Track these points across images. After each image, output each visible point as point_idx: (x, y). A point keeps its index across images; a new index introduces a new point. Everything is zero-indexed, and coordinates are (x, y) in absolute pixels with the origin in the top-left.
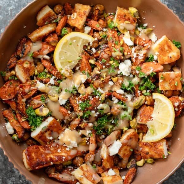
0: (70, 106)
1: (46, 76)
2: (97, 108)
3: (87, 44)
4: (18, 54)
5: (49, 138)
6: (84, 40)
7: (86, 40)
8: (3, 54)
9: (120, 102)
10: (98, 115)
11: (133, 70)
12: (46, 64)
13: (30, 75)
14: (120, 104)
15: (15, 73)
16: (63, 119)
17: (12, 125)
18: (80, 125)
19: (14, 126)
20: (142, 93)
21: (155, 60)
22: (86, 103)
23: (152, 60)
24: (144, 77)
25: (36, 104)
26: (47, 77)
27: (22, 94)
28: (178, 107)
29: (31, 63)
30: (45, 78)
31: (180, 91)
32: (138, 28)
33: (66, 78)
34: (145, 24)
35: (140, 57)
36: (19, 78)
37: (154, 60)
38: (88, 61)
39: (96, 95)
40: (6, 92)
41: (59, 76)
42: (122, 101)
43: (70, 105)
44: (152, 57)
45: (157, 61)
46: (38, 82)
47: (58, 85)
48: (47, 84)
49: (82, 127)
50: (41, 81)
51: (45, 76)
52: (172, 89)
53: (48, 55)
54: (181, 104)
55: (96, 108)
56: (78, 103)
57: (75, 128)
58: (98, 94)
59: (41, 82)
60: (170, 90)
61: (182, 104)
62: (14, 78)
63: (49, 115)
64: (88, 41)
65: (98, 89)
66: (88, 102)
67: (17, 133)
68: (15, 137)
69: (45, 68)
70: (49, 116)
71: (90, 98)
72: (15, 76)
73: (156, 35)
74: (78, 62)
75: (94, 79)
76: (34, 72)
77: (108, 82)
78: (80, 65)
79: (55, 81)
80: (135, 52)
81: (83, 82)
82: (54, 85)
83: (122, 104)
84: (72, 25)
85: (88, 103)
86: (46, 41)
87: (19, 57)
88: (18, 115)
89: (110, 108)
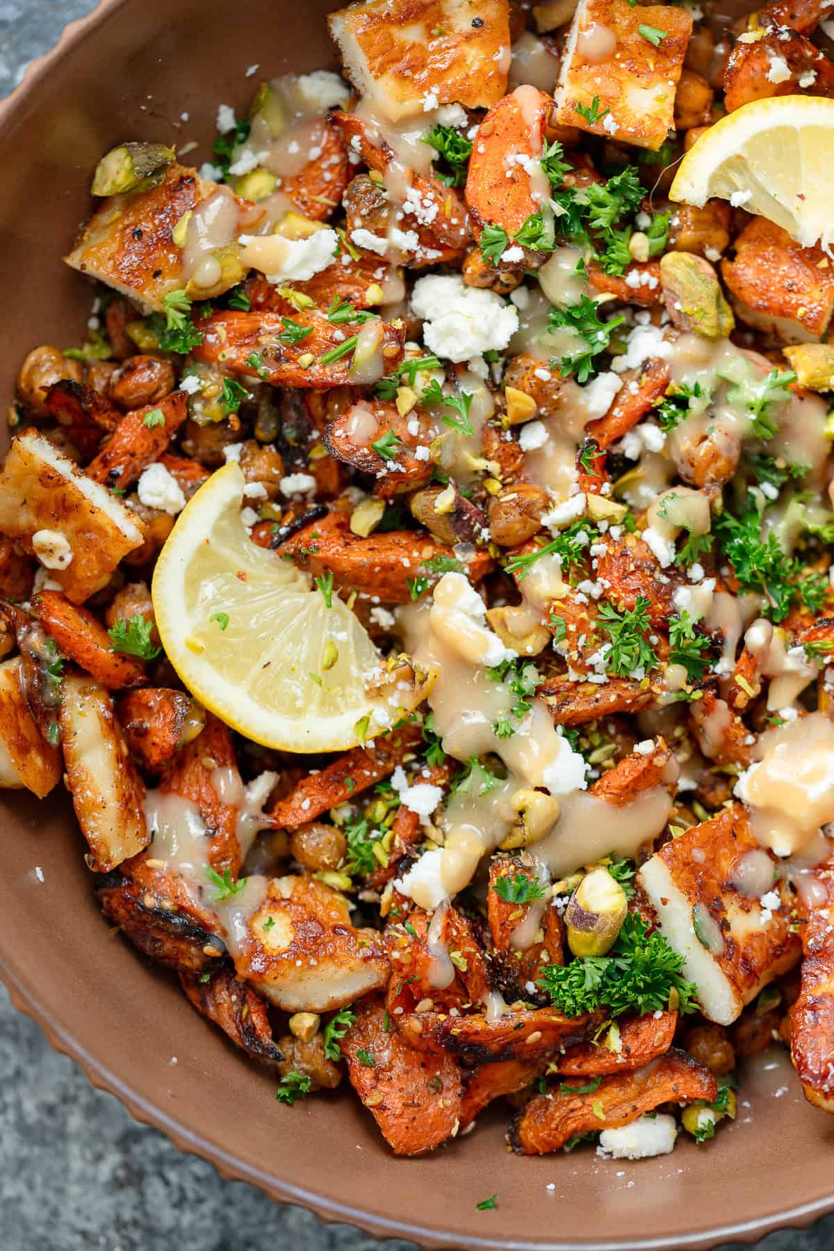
0: (602, 728)
1: (377, 827)
2: (669, 569)
3: (250, 517)
4: (197, 962)
5: (767, 915)
6: (217, 531)
7: (222, 516)
8: (174, 1060)
9: (665, 414)
10: (707, 575)
11: (490, 279)
12: (306, 804)
13: (347, 921)
14: (679, 419)
15: (311, 1011)
16: (670, 793)
17: (625, 1121)
18: (741, 702)
19: (635, 1109)
20: (644, 259)
21: (464, 124)
22: (619, 627)
23: (461, 139)
24: (559, 222)
25: (540, 937)
26: (388, 822)
27: (454, 1012)
28: (796, 64)
29: (273, 893)
30: (389, 834)
31: (698, 26)
32: (237, 169)
33: (425, 708)
34: (216, 122)
35: (419, 212)
36: (346, 1001)
37: (464, 130)
38: (361, 538)
39: (585, 551)
40: (414, 1105)
41: (398, 744)
42: (660, 400)
43: (594, 727)
44: (445, 138)
45: (477, 115)
46: (405, 884)
47: (456, 769)
48: (433, 833)
49: (753, 691)
50: (402, 864)
51: (375, 833)
52: (676, 73)
53: (248, 776)
54: (784, 43)
55: (665, 572)
56: (602, 679)
57: (750, 740)
58: (582, 538)
59: (407, 869)
60: (679, 85)
61: (785, 37)
62: (338, 1027)
63: (629, 875)
64: (231, 507)
65: (545, 528)
66: (611, 614)
67: (682, 1105)
68: (703, 1119)
69: (324, 818)
70: (632, 881)
71: (589, 596)
72: (326, 1017)
73: (308, 74)
74: (345, 601)
75: (479, 532)
76: (331, 889)
77: (521, 452)
78: (364, 596)
79: (423, 780)
80: (381, 233)
81: (481, 608)
82: (447, 790)
83: (682, 404)
84: (105, 580)
85: (622, 614)
86: (158, 764)
87: (214, 960)
88: (573, 1067)
89: (686, 485)
